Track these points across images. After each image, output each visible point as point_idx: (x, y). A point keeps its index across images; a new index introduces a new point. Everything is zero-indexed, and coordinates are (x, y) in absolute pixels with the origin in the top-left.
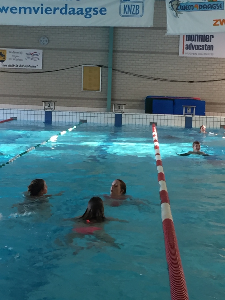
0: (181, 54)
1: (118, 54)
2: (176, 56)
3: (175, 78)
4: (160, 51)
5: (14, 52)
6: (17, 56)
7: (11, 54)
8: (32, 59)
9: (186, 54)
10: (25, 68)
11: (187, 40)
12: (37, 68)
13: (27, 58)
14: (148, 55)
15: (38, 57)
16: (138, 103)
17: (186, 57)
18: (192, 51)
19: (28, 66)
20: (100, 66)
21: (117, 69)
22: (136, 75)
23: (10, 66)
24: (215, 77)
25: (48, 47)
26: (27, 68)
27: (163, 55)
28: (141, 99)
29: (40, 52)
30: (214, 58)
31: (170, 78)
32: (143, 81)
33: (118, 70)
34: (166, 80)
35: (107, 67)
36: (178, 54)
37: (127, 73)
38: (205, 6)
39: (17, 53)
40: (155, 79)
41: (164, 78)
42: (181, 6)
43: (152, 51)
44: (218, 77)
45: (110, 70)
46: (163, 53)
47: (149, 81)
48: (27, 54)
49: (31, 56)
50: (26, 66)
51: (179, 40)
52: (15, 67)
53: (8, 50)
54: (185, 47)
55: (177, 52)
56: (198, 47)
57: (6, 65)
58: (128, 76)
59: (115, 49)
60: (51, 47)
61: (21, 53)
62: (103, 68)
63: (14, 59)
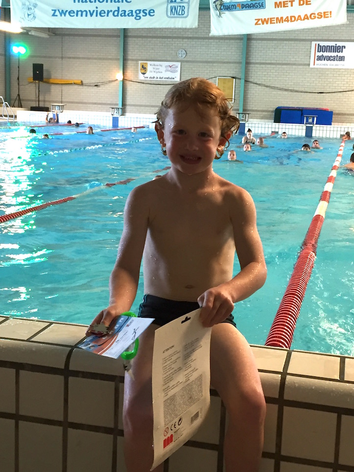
0: (312, 66)
1: (252, 65)
2: (308, 67)
3: (306, 89)
4: (291, 62)
5: (154, 65)
6: (157, 69)
7: (152, 67)
8: (171, 72)
9: (317, 65)
10: (165, 80)
11: (318, 51)
12: (175, 79)
13: (167, 71)
14: (280, 66)
15: (177, 69)
16: (269, 113)
17: (317, 69)
18: (323, 62)
19: (167, 78)
20: (233, 78)
21: (250, 80)
22: (267, 87)
23: (151, 78)
24: (345, 88)
25: (185, 59)
26: (166, 80)
27: (294, 67)
28: (272, 109)
29: (179, 64)
30: (345, 69)
31: (301, 89)
32: (274, 93)
33: (251, 82)
34: (297, 91)
35: (240, 79)
36: (309, 65)
37: (259, 85)
38: (247, 5)
39: (158, 65)
40: (286, 90)
41: (295, 89)
42: (224, 6)
43: (284, 62)
44: (348, 88)
45: (243, 81)
46: (294, 64)
47: (280, 92)
48: (166, 67)
49: (169, 69)
50: (165, 78)
51: (310, 52)
52: (155, 79)
53: (149, 63)
54: (316, 58)
55: (308, 63)
56: (329, 58)
57: (147, 78)
58: (260, 87)
59: (249, 61)
60: (188, 60)
61: (161, 66)
62: (237, 80)
63: (154, 72)
